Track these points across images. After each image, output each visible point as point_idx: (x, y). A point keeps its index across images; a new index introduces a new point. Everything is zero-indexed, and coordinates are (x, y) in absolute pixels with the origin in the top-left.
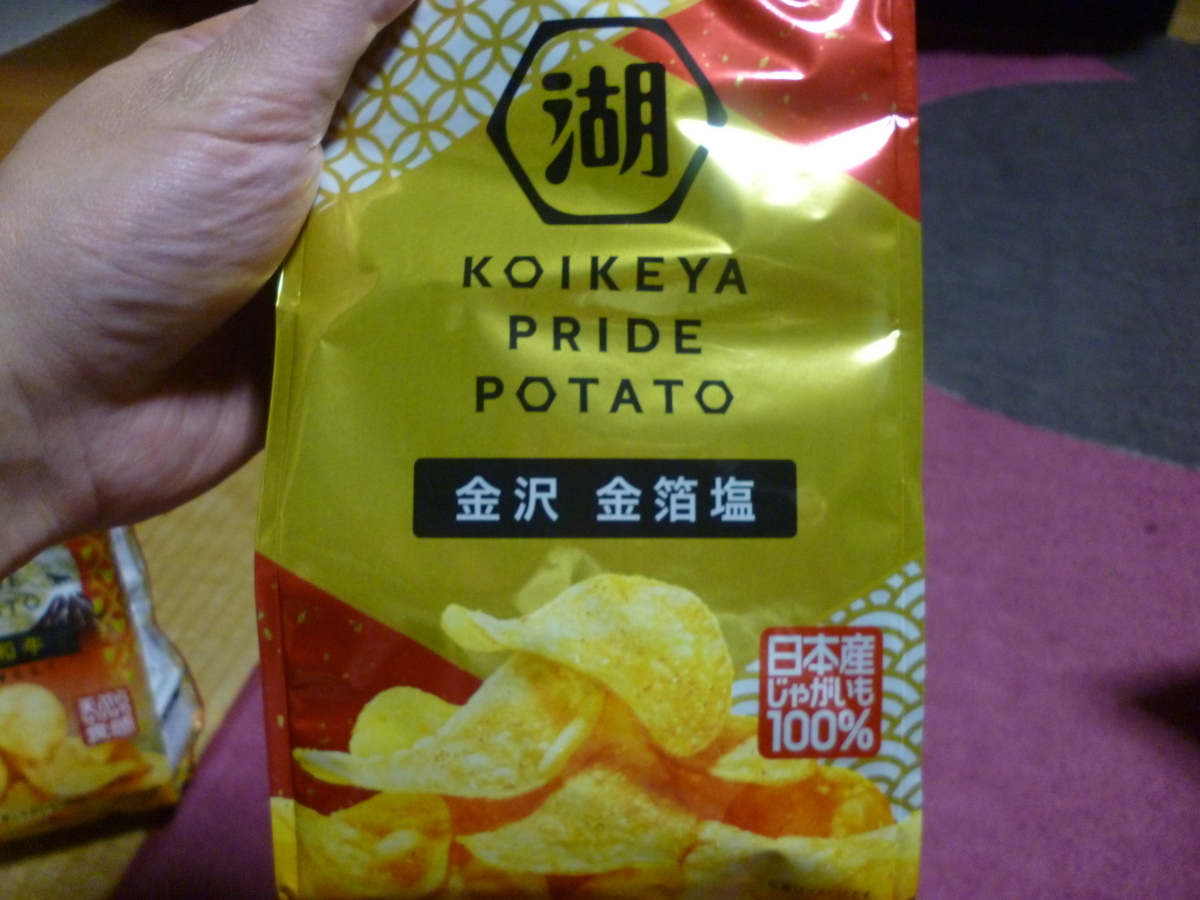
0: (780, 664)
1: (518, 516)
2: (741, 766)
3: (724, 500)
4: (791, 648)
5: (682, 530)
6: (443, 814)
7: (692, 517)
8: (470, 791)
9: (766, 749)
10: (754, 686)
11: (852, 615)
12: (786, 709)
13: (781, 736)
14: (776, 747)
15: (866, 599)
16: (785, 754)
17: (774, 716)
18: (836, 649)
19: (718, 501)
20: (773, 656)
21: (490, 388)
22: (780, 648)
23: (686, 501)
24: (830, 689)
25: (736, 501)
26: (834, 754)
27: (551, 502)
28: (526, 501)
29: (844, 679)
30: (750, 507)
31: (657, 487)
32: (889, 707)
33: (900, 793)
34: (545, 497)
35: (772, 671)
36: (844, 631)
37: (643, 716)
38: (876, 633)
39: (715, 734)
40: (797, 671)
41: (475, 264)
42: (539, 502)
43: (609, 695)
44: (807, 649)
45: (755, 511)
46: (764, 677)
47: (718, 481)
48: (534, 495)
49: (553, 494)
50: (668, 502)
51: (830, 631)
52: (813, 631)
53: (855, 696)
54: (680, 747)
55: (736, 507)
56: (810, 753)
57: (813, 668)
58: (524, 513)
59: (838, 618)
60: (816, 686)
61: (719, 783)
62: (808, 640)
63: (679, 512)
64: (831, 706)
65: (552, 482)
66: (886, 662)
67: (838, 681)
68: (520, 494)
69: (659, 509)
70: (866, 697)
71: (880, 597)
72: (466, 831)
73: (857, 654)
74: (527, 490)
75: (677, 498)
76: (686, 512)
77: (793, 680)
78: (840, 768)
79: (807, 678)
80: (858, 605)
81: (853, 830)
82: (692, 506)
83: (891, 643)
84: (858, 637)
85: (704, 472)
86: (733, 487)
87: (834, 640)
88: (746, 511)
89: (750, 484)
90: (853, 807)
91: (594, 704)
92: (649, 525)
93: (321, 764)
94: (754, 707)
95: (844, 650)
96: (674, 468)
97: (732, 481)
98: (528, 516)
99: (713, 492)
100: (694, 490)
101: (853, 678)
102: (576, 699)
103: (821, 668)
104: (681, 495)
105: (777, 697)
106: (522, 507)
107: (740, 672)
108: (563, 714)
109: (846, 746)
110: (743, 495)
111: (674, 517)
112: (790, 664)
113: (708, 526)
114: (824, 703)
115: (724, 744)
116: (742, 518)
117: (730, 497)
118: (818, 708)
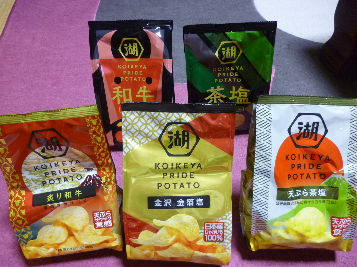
0: (207, 228)
1: (165, 206)
2: (201, 243)
4: (209, 225)
5: (191, 207)
6: (153, 248)
7: (193, 205)
8: (158, 245)
9: (205, 240)
10: (203, 231)
11: (219, 220)
12: (208, 234)
13: (207, 238)
14: (206, 240)
15: (222, 217)
16: (208, 241)
17: (206, 235)
18: (216, 225)
19: (197, 202)
20: (206, 226)
21: (160, 185)
22: (207, 225)
23: (192, 202)
24: (216, 232)
25: (200, 202)
26: (216, 241)
27: (170, 203)
28: (166, 203)
29: (218, 230)
31: (187, 200)
32: (225, 234)
33: (227, 247)
34: (169, 202)
35: (206, 229)
36: (218, 222)
37: (185, 235)
38: (223, 223)
39: (196, 238)
40: (210, 229)
41: (157, 165)
42: (168, 203)
43: (179, 231)
44: (212, 225)
45: (203, 204)
46: (204, 229)
47: (197, 199)
48: (167, 202)
49: (170, 202)
50: (189, 203)
51: (216, 222)
52: (213, 223)
53: (220, 232)
54: (191, 240)
56: (212, 241)
57: (212, 228)
58: (166, 205)
59: (217, 220)
60: (213, 231)
61: (197, 245)
62: (212, 224)
63: (191, 204)
64: (216, 234)
65: (170, 200)
66: (225, 227)
67: (217, 230)
68: (165, 202)
69: (187, 204)
70: (221, 233)
71: (224, 217)
72: (157, 251)
73: (220, 226)
74: (166, 201)
75: (190, 202)
76: (192, 204)
77: (209, 230)
78: (217, 243)
79: (212, 230)
80: (220, 218)
81: (219, 252)
82: (193, 203)
83: (225, 224)
84: (220, 223)
85: (195, 198)
86: (200, 200)
87: (216, 224)
89: (203, 199)
90: (219, 249)
91: (177, 233)
92: (186, 206)
93: (134, 241)
94: (203, 234)
95: (218, 225)
96: (190, 198)
98: (166, 206)
99: (196, 201)
100: (193, 201)
101: (219, 230)
102: (174, 232)
103: (214, 228)
104: (191, 202)
105: (207, 233)
106: (165, 204)
107: (201, 229)
108: (172, 235)
109: (218, 240)
111: (190, 205)
112: (209, 228)
113: (195, 206)
114: (214, 233)
115: (198, 239)
116: (201, 205)
117: (199, 202)
118: (213, 234)
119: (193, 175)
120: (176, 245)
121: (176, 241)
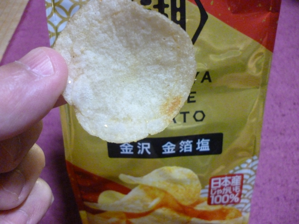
0: (215, 185)
1: (139, 153)
2: (203, 207)
3: (201, 145)
4: (218, 181)
5: (188, 154)
6: (124, 215)
7: (191, 150)
8: (130, 211)
9: (209, 202)
10: (207, 191)
11: (235, 171)
12: (216, 195)
13: (214, 200)
14: (212, 203)
15: (240, 166)
16: (215, 204)
17: (212, 197)
18: (230, 180)
19: (199, 146)
20: (213, 183)
22: (215, 181)
23: (189, 146)
24: (229, 190)
25: (204, 145)
26: (229, 203)
27: (149, 150)
28: (141, 149)
29: (232, 187)
30: (208, 147)
31: (181, 144)
32: (244, 192)
33: (244, 210)
34: (146, 148)
35: (212, 187)
36: (233, 175)
37: (176, 197)
38: (242, 175)
39: (196, 200)
40: (219, 186)
42: (145, 150)
43: (166, 192)
44: (222, 181)
45: (210, 147)
46: (210, 189)
47: (199, 140)
48: (143, 148)
49: (149, 147)
50: (183, 147)
51: (229, 175)
52: (224, 176)
53: (235, 191)
54: (186, 203)
55: (204, 147)
56: (222, 204)
57: (223, 185)
58: (141, 152)
59: (231, 172)
60: (224, 189)
61: (197, 211)
62: (223, 178)
63: (187, 149)
64: (229, 194)
65: (149, 144)
66: (244, 181)
67: (230, 188)
68: (139, 147)
69: (180, 149)
70: (238, 190)
71: (244, 166)
72: (129, 218)
73: (236, 181)
74: (141, 146)
75: (187, 146)
76: (189, 149)
77: (218, 189)
78: (229, 206)
79: (222, 188)
80: (237, 168)
81: (231, 218)
82: (191, 147)
83: (246, 177)
84: (237, 176)
85: (195, 139)
86: (203, 142)
87: (230, 178)
88: (207, 148)
89: (209, 140)
90: (232, 214)
91: (162, 195)
92: (178, 153)
94: (206, 195)
95: (232, 180)
96: (185, 138)
97: (203, 140)
98: (142, 153)
99: (197, 143)
100: (191, 143)
101: (235, 187)
102: (157, 193)
103: (226, 185)
104: (188, 145)
105: (214, 192)
107: (203, 188)
108: (154, 197)
109: (231, 201)
110: (206, 143)
111: (185, 151)
112: (217, 185)
113: (195, 152)
114: (226, 193)
115: (198, 202)
116: (206, 150)
117: (202, 144)
118: (224, 194)
119: (193, 97)
120: (160, 211)
121: (160, 206)
